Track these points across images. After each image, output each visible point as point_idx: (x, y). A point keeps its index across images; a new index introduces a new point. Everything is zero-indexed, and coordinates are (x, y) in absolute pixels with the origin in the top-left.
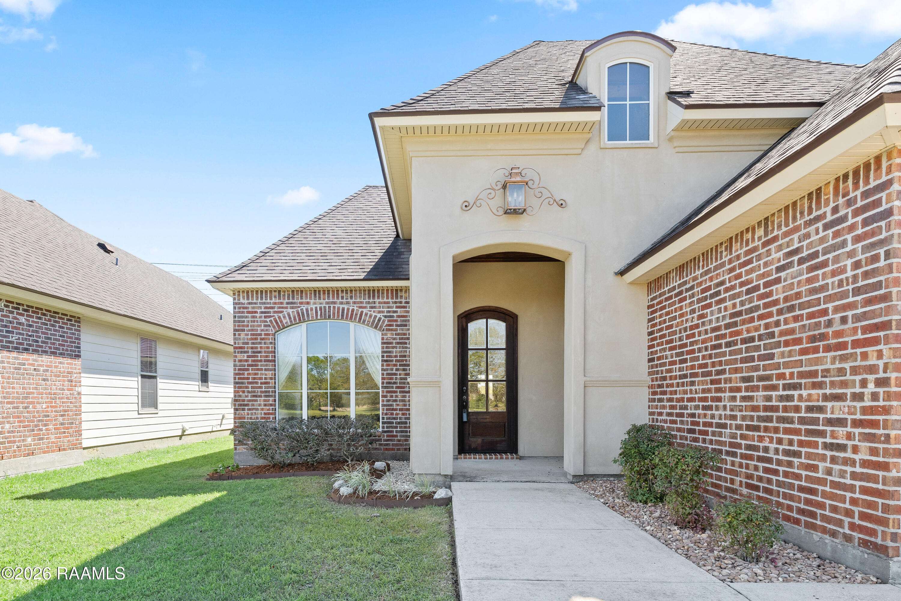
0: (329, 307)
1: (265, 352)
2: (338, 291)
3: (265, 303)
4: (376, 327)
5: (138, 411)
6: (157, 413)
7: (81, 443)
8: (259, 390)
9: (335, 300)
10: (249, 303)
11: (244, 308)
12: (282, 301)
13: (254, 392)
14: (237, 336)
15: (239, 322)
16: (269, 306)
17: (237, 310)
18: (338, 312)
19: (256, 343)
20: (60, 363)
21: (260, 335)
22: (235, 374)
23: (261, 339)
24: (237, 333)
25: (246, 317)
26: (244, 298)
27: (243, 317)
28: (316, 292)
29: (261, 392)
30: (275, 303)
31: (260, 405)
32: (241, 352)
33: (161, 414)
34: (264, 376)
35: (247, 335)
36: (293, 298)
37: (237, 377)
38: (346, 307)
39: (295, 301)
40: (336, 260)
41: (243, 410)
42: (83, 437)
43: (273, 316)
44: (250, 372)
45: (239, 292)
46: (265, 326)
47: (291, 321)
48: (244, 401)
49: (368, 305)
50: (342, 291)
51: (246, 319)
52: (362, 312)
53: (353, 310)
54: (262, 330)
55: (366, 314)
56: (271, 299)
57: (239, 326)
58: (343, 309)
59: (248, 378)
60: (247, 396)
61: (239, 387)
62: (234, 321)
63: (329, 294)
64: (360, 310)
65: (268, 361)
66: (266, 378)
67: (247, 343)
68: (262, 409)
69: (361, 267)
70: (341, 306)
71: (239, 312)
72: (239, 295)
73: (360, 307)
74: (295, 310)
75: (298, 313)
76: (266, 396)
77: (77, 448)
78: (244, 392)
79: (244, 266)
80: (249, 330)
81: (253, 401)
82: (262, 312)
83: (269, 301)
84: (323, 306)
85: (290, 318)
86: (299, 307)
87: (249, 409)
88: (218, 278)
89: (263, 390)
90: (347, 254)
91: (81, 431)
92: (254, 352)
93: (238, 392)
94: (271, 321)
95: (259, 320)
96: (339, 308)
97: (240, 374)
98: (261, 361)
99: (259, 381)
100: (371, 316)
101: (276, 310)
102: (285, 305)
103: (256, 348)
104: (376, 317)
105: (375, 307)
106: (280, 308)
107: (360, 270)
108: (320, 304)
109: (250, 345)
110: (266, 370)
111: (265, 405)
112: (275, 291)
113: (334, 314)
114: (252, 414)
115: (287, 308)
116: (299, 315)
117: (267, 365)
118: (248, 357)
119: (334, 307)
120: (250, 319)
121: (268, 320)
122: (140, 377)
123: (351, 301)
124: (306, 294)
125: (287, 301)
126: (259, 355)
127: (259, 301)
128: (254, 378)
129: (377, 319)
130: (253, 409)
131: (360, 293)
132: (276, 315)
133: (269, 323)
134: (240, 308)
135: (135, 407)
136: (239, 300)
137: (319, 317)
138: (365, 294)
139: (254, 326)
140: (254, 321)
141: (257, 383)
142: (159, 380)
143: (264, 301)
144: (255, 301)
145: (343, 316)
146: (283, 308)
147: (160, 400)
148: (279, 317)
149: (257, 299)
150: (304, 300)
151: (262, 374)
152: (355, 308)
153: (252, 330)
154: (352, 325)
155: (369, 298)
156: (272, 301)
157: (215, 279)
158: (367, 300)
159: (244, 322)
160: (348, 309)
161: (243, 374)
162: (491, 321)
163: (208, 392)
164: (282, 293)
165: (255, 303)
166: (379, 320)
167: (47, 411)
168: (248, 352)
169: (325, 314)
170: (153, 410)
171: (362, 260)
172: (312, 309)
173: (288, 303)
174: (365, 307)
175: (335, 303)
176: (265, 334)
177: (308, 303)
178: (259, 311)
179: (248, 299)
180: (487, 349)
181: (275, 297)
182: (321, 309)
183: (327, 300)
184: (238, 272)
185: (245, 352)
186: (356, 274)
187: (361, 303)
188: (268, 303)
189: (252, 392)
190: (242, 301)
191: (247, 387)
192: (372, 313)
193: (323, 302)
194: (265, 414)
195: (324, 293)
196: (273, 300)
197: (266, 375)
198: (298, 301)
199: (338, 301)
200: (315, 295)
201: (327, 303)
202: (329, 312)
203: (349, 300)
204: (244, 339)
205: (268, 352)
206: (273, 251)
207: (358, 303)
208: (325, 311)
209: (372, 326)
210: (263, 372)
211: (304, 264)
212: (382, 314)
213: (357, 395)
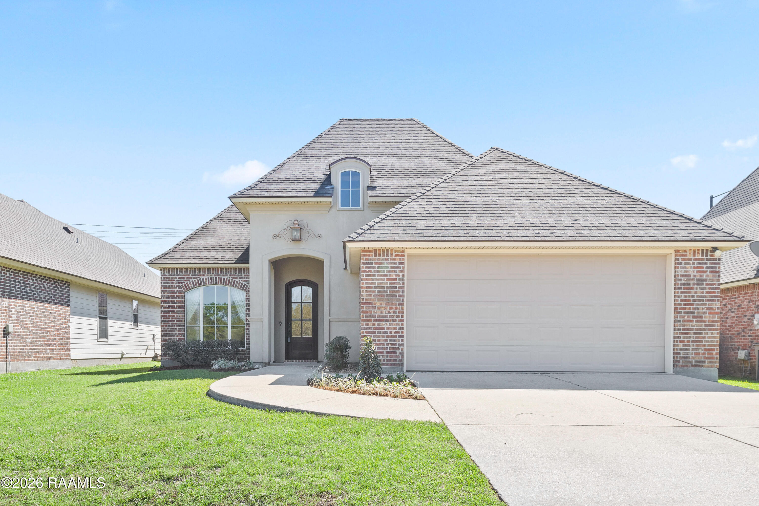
0: (216, 278)
1: (179, 303)
2: (221, 269)
3: (179, 275)
4: (243, 290)
5: (97, 340)
6: (107, 342)
7: (70, 356)
8: (175, 325)
9: (220, 274)
10: (170, 275)
11: (167, 278)
12: (189, 274)
13: (173, 326)
14: (163, 294)
15: (164, 286)
16: (181, 277)
17: (163, 279)
18: (221, 281)
19: (174, 298)
20: (60, 309)
21: (176, 293)
22: (162, 316)
23: (177, 296)
24: (163, 292)
25: (168, 283)
26: (167, 272)
27: (166, 283)
28: (209, 269)
29: (177, 326)
30: (185, 275)
31: (176, 334)
32: (165, 303)
33: (110, 342)
34: (178, 317)
35: (168, 293)
36: (195, 273)
37: (163, 317)
38: (225, 278)
39: (196, 274)
40: (220, 250)
41: (166, 336)
42: (72, 352)
43: (184, 283)
44: (170, 314)
45: (164, 268)
46: (179, 288)
47: (194, 286)
48: (166, 331)
49: (238, 277)
50: (223, 269)
51: (168, 284)
52: (235, 281)
53: (229, 280)
54: (177, 291)
55: (237, 282)
56: (182, 273)
57: (164, 288)
58: (224, 279)
59: (169, 318)
60: (168, 329)
61: (164, 324)
62: (161, 286)
63: (216, 270)
64: (234, 280)
65: (181, 308)
66: (179, 318)
67: (169, 298)
68: (177, 336)
69: (234, 255)
70: (223, 277)
71: (164, 280)
72: (164, 271)
73: (234, 278)
74: (196, 279)
75: (198, 281)
76: (179, 329)
77: (67, 359)
78: (166, 326)
79: (167, 254)
80: (170, 291)
81: (172, 331)
82: (177, 281)
83: (181, 274)
84: (212, 277)
85: (193, 284)
86: (199, 278)
87: (170, 336)
88: (153, 261)
89: (178, 325)
90: (227, 246)
91: (70, 349)
92: (172, 303)
93: (163, 326)
94: (182, 285)
95: (175, 285)
96: (221, 278)
97: (164, 316)
98: (176, 308)
99: (176, 320)
100: (240, 283)
101: (185, 279)
102: (191, 277)
103: (174, 301)
104: (242, 283)
105: (242, 278)
106: (187, 278)
107: (233, 257)
108: (211, 276)
109: (170, 299)
110: (179, 313)
111: (179, 334)
112: (185, 268)
113: (219, 281)
114: (171, 339)
115: (191, 278)
116: (198, 282)
117: (180, 311)
118: (169, 306)
119: (219, 278)
120: (170, 284)
121: (181, 285)
122: (98, 318)
123: (229, 274)
124: (203, 270)
125: (191, 274)
126: (175, 305)
127: (176, 274)
128: (172, 318)
129: (243, 285)
130: (172, 336)
131: (234, 270)
132: (185, 282)
133: (181, 287)
134: (164, 278)
135: (95, 337)
136: (164, 273)
137: (210, 284)
138: (236, 271)
139: (172, 288)
140: (173, 286)
141: (174, 321)
142: (108, 320)
143: (178, 274)
144: (173, 274)
145: (223, 283)
146: (189, 278)
147: (109, 333)
148: (187, 283)
149: (174, 273)
150: (201, 274)
151: (177, 316)
152: (231, 279)
153: (171, 291)
154: (229, 288)
155: (239, 273)
156: (183, 274)
157: (151, 262)
158: (238, 274)
159: (167, 286)
160: (227, 279)
161: (166, 316)
162: (304, 287)
163: (137, 329)
164: (189, 270)
165: (173, 275)
166: (244, 285)
168: (169, 303)
169: (214, 282)
170: (104, 340)
171: (235, 251)
172: (206, 279)
173: (192, 275)
174: (236, 278)
175: (219, 275)
176: (179, 293)
177: (204, 275)
178: (175, 279)
179: (169, 273)
180: (302, 303)
181: (185, 272)
182: (211, 279)
183: (214, 274)
184: (164, 257)
185: (167, 303)
186: (231, 259)
187: (234, 275)
188: (181, 275)
189: (171, 326)
190: (165, 274)
191: (168, 324)
192: (240, 281)
193: (212, 275)
194: (179, 339)
195: (213, 270)
196: (184, 274)
197: (179, 316)
198: (198, 274)
199: (221, 274)
200: (208, 271)
201: (215, 275)
202: (216, 280)
203: (227, 274)
204: (167, 296)
205: (181, 303)
206: (184, 244)
207: (232, 275)
208: (214, 280)
209: (240, 289)
210: (178, 315)
211: (202, 253)
212: (246, 282)
213: (232, 328)
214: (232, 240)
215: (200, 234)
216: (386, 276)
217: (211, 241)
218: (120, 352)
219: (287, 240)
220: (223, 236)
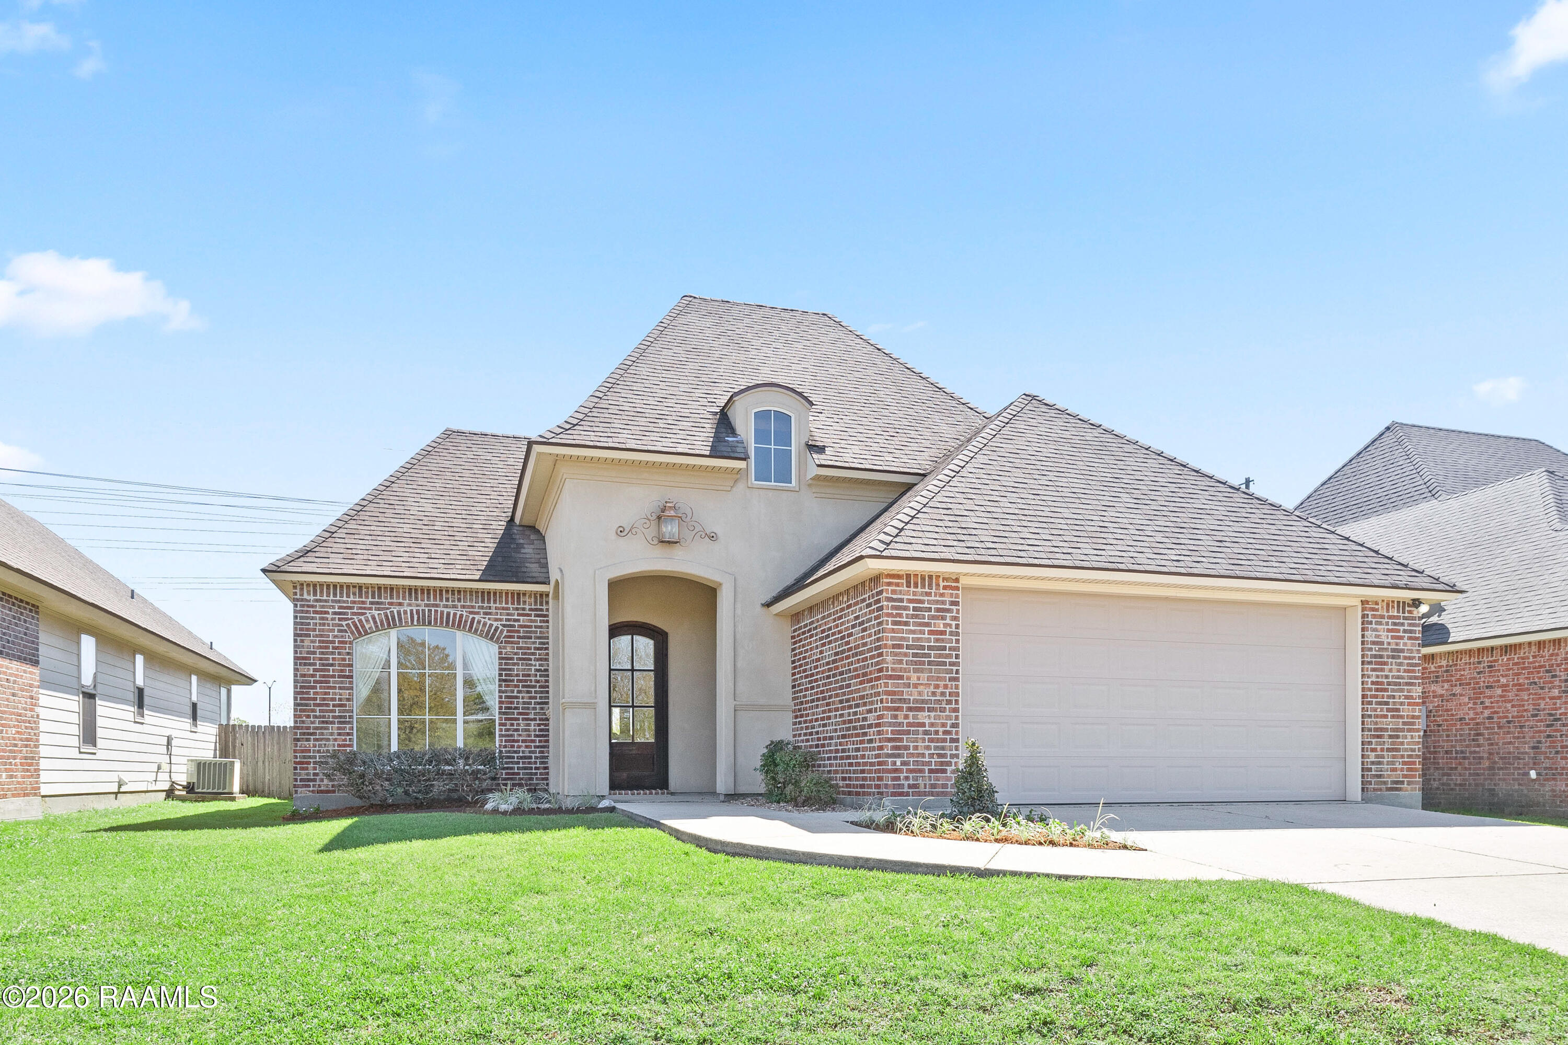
0: (430, 611)
1: (340, 665)
2: (441, 591)
3: (339, 601)
4: (491, 639)
5: (79, 748)
6: (95, 754)
7: (39, 788)
8: (331, 714)
9: (438, 602)
10: (317, 601)
11: (308, 606)
12: (364, 600)
13: (324, 717)
14: (298, 643)
15: (302, 624)
16: (345, 605)
17: (298, 608)
18: (442, 618)
19: (327, 653)
20: (25, 672)
21: (333, 642)
22: (296, 693)
23: (334, 648)
24: (299, 639)
25: (313, 618)
26: (309, 594)
27: (307, 618)
28: (412, 592)
29: (334, 717)
30: (354, 602)
31: (332, 734)
32: (305, 664)
33: (100, 754)
34: (337, 697)
35: (312, 642)
36: (380, 597)
37: (299, 696)
38: (452, 612)
39: (383, 600)
40: (435, 551)
41: (308, 740)
42: (42, 779)
43: (352, 619)
44: (318, 690)
45: (302, 585)
46: (339, 631)
47: (377, 627)
48: (308, 728)
49: (482, 611)
50: (447, 591)
51: (311, 621)
52: (473, 619)
53: (461, 616)
54: (335, 636)
55: (479, 622)
56: (348, 596)
57: (301, 629)
58: (448, 614)
59: (315, 699)
60: (313, 723)
61: (301, 711)
62: (295, 623)
63: (429, 593)
64: (471, 616)
65: (344, 677)
66: (340, 700)
67: (314, 653)
68: (335, 740)
69: (472, 562)
70: (446, 610)
71: (302, 612)
72: (302, 589)
73: (471, 613)
74: (382, 612)
75: (386, 616)
76: (340, 723)
77: (35, 795)
78: (308, 716)
79: (308, 551)
80: (317, 636)
81: (321, 728)
82: (335, 613)
83: (345, 598)
84: (420, 609)
85: (375, 622)
86: (388, 609)
87: (316, 740)
88: (279, 567)
89: (337, 714)
90: (448, 542)
91: (39, 770)
92: (323, 665)
93: (300, 716)
94: (348, 625)
95: (331, 622)
96: (442, 613)
97: (303, 693)
98: (333, 676)
99: (331, 703)
100: (485, 624)
101: (355, 610)
102: (368, 606)
103: (327, 659)
104: (491, 625)
105: (490, 614)
106: (361, 608)
107: (472, 567)
108: (418, 606)
109: (318, 656)
110: (340, 688)
111: (339, 734)
112: (354, 587)
113: (436, 619)
114: (320, 746)
115: (370, 609)
116: (387, 619)
117: (342, 682)
118: (315, 670)
119: (436, 611)
120: (318, 621)
121: (344, 623)
122: (81, 696)
123: (459, 604)
124: (398, 593)
125: (370, 599)
126: (331, 668)
127: (331, 597)
128: (324, 699)
129: (493, 628)
130: (321, 740)
131: (471, 595)
132: (355, 617)
133: (345, 628)
134: (302, 606)
135: (75, 741)
136: (302, 595)
137: (415, 623)
138: (477, 597)
139: (323, 630)
140: (324, 625)
141: (328, 705)
142: (98, 702)
143: (338, 598)
144: (325, 598)
145: (447, 622)
146: (365, 608)
147: (100, 733)
148: (360, 621)
149: (328, 595)
150: (395, 601)
151: (335, 694)
152: (465, 614)
153: (321, 636)
154: (459, 634)
155: (483, 601)
156: (349, 600)
157: (275, 568)
158: (480, 604)
159: (309, 624)
160: (455, 614)
161: (308, 693)
162: (637, 638)
163: (142, 723)
164: (364, 590)
165: (326, 601)
166: (496, 630)
167: (14, 739)
168: (315, 664)
169: (424, 620)
170: (91, 749)
171: (470, 553)
172: (405, 612)
173: (371, 603)
174: (478, 613)
175: (437, 606)
176: (340, 642)
177: (400, 604)
178: (331, 611)
179: (315, 594)
180: (633, 670)
181: (354, 594)
182: (418, 612)
183: (426, 602)
184: (302, 559)
185: (310, 664)
186: (468, 572)
187: (473, 607)
188: (344, 602)
189: (320, 717)
190: (306, 596)
191: (314, 711)
192: (487, 620)
193: (421, 604)
194: (339, 746)
195: (423, 593)
196: (352, 598)
197: (341, 695)
198: (387, 601)
199: (442, 603)
200: (410, 594)
201: (426, 605)
202: (430, 616)
203: (456, 603)
204: (309, 647)
205: (344, 665)
206: (341, 530)
207: (469, 607)
208: (424, 615)
209: (486, 637)
210: (337, 691)
211: (393, 554)
212: (499, 623)
213: (465, 722)
214: (455, 529)
215: (372, 509)
216: (928, 625)
217: (407, 528)
218: (114, 777)
219: (649, 539)
220: (430, 518)
